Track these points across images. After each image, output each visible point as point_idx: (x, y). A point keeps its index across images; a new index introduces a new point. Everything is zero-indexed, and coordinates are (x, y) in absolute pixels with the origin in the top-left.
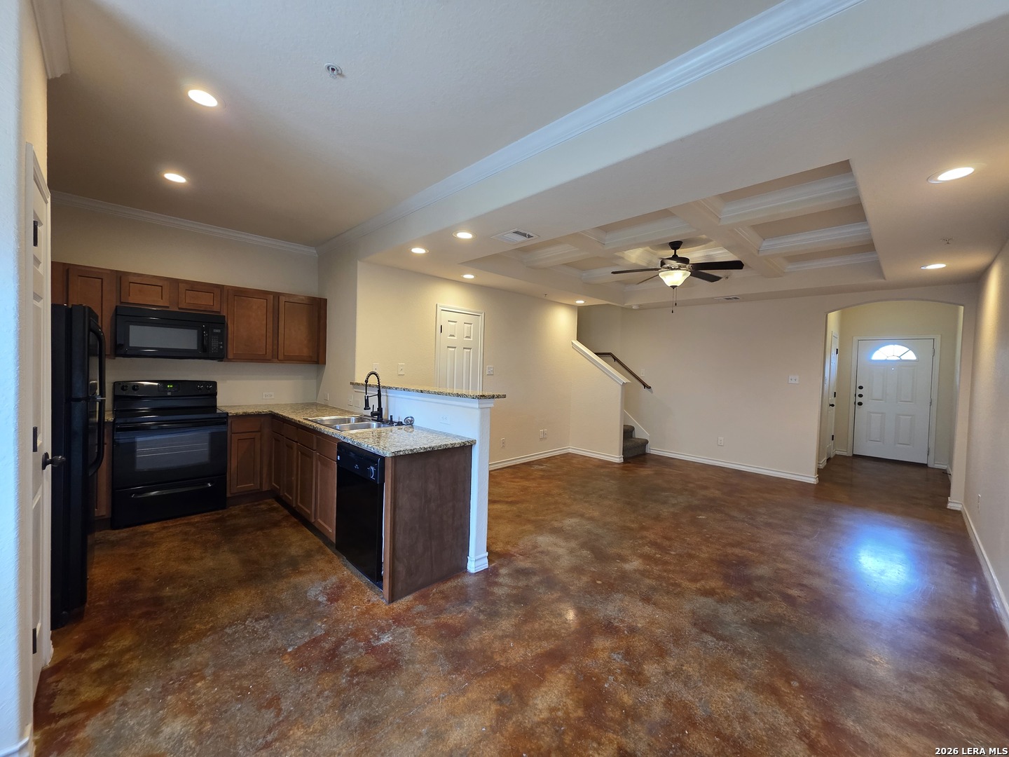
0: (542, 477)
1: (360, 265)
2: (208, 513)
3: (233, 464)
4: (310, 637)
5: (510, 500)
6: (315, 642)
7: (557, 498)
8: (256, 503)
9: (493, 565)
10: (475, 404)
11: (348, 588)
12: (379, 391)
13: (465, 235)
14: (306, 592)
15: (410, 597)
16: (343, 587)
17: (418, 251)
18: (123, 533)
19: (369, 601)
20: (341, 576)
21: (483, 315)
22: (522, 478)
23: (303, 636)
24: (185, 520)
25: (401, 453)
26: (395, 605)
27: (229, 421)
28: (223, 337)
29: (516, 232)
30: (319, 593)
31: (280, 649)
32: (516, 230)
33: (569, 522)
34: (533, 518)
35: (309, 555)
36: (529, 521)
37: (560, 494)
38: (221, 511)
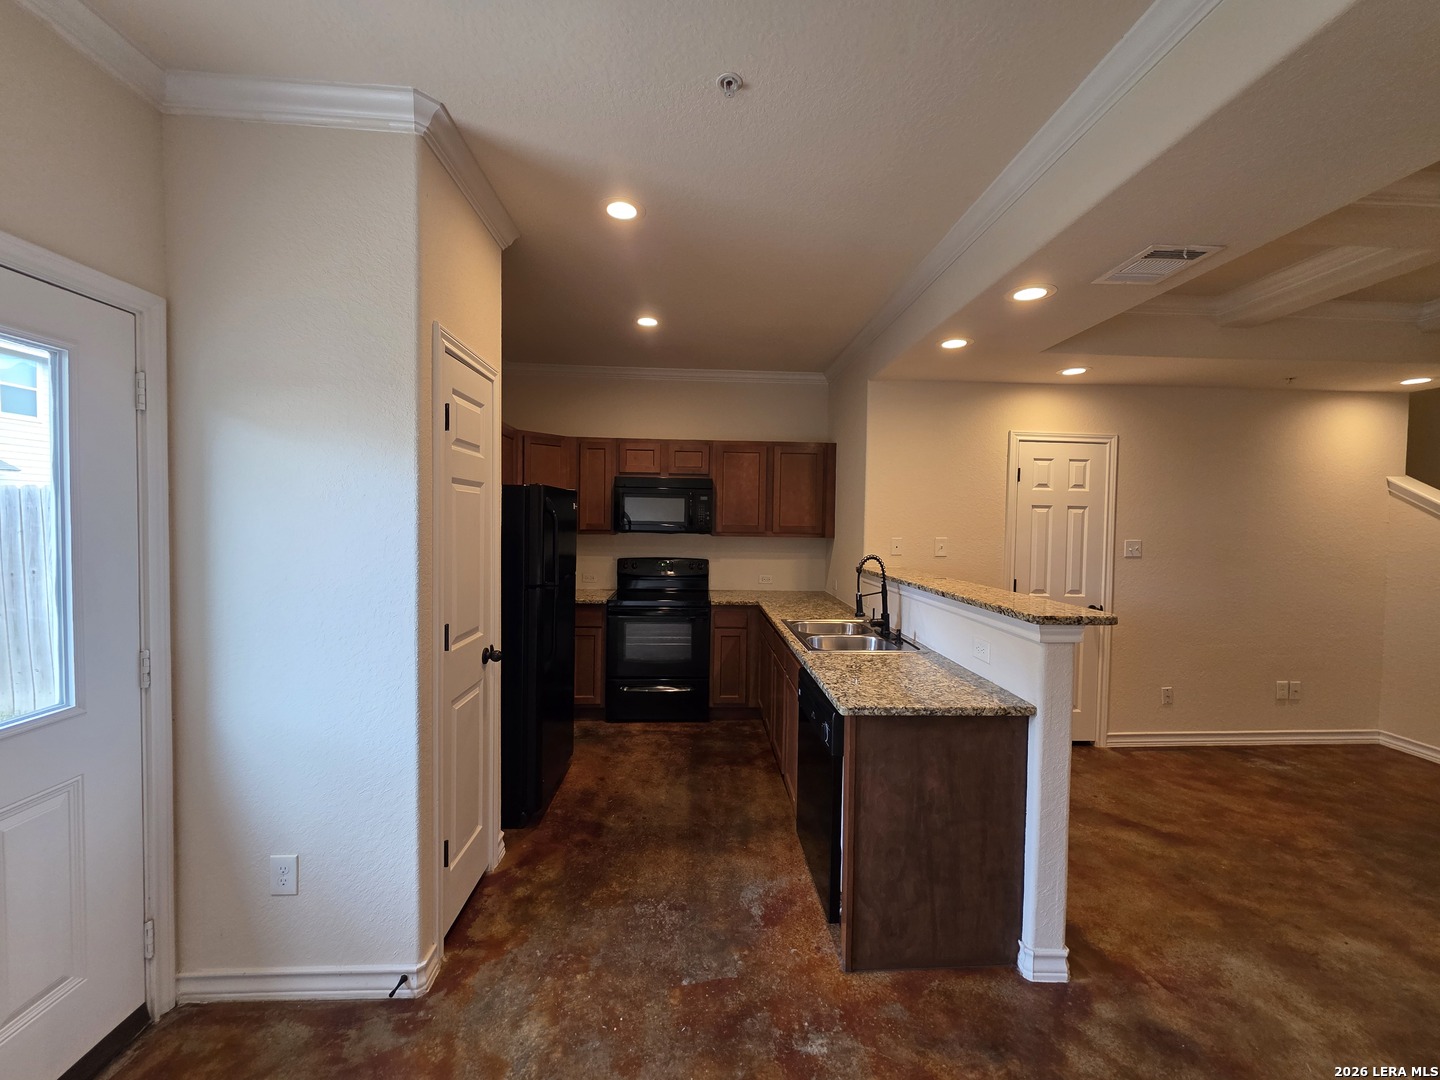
0: (1275, 794)
1: (872, 388)
2: (690, 724)
3: (716, 667)
4: (716, 975)
5: (1166, 828)
6: (720, 987)
7: (1311, 863)
8: (741, 722)
9: (1082, 981)
10: (1034, 633)
11: (797, 908)
12: (884, 587)
13: (1031, 294)
14: (741, 889)
15: (884, 977)
16: (792, 903)
17: (954, 344)
18: (610, 728)
19: (818, 949)
20: (795, 880)
21: (1114, 441)
22: (1212, 782)
23: (709, 967)
24: (663, 727)
25: (866, 713)
26: (855, 980)
27: (713, 612)
28: (710, 506)
29: (1153, 255)
30: (757, 900)
31: (674, 973)
32: (1150, 249)
33: (1344, 946)
34: (1221, 896)
35: (768, 825)
36: (1209, 901)
37: (1325, 855)
38: (702, 724)
